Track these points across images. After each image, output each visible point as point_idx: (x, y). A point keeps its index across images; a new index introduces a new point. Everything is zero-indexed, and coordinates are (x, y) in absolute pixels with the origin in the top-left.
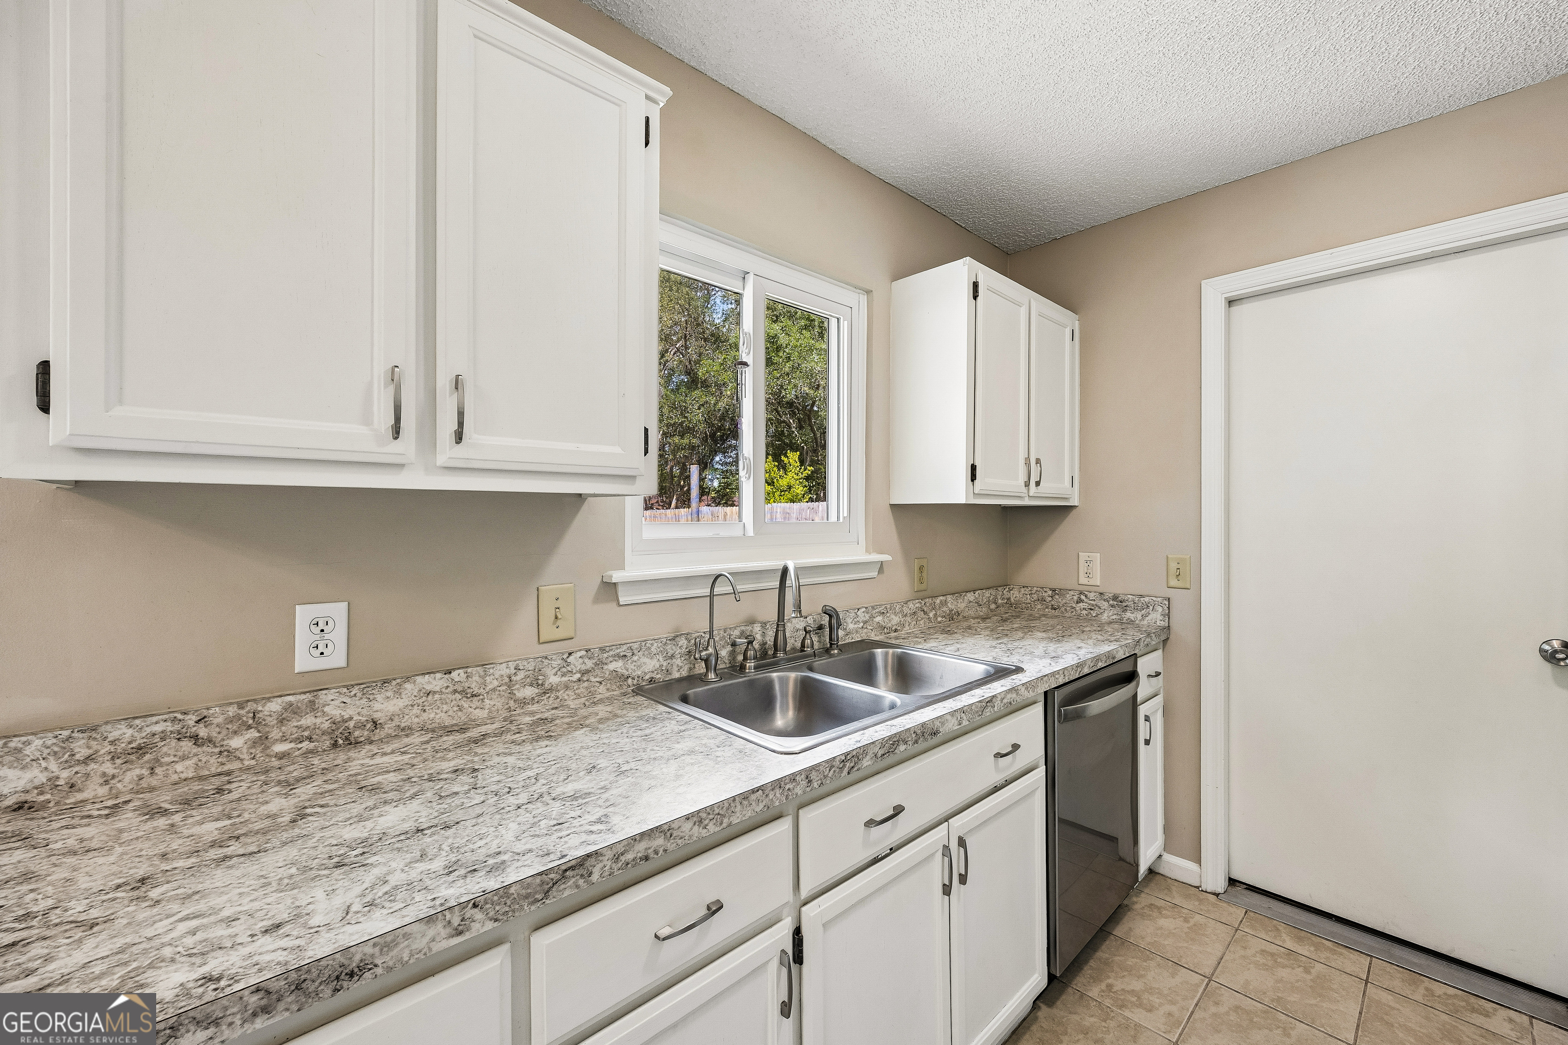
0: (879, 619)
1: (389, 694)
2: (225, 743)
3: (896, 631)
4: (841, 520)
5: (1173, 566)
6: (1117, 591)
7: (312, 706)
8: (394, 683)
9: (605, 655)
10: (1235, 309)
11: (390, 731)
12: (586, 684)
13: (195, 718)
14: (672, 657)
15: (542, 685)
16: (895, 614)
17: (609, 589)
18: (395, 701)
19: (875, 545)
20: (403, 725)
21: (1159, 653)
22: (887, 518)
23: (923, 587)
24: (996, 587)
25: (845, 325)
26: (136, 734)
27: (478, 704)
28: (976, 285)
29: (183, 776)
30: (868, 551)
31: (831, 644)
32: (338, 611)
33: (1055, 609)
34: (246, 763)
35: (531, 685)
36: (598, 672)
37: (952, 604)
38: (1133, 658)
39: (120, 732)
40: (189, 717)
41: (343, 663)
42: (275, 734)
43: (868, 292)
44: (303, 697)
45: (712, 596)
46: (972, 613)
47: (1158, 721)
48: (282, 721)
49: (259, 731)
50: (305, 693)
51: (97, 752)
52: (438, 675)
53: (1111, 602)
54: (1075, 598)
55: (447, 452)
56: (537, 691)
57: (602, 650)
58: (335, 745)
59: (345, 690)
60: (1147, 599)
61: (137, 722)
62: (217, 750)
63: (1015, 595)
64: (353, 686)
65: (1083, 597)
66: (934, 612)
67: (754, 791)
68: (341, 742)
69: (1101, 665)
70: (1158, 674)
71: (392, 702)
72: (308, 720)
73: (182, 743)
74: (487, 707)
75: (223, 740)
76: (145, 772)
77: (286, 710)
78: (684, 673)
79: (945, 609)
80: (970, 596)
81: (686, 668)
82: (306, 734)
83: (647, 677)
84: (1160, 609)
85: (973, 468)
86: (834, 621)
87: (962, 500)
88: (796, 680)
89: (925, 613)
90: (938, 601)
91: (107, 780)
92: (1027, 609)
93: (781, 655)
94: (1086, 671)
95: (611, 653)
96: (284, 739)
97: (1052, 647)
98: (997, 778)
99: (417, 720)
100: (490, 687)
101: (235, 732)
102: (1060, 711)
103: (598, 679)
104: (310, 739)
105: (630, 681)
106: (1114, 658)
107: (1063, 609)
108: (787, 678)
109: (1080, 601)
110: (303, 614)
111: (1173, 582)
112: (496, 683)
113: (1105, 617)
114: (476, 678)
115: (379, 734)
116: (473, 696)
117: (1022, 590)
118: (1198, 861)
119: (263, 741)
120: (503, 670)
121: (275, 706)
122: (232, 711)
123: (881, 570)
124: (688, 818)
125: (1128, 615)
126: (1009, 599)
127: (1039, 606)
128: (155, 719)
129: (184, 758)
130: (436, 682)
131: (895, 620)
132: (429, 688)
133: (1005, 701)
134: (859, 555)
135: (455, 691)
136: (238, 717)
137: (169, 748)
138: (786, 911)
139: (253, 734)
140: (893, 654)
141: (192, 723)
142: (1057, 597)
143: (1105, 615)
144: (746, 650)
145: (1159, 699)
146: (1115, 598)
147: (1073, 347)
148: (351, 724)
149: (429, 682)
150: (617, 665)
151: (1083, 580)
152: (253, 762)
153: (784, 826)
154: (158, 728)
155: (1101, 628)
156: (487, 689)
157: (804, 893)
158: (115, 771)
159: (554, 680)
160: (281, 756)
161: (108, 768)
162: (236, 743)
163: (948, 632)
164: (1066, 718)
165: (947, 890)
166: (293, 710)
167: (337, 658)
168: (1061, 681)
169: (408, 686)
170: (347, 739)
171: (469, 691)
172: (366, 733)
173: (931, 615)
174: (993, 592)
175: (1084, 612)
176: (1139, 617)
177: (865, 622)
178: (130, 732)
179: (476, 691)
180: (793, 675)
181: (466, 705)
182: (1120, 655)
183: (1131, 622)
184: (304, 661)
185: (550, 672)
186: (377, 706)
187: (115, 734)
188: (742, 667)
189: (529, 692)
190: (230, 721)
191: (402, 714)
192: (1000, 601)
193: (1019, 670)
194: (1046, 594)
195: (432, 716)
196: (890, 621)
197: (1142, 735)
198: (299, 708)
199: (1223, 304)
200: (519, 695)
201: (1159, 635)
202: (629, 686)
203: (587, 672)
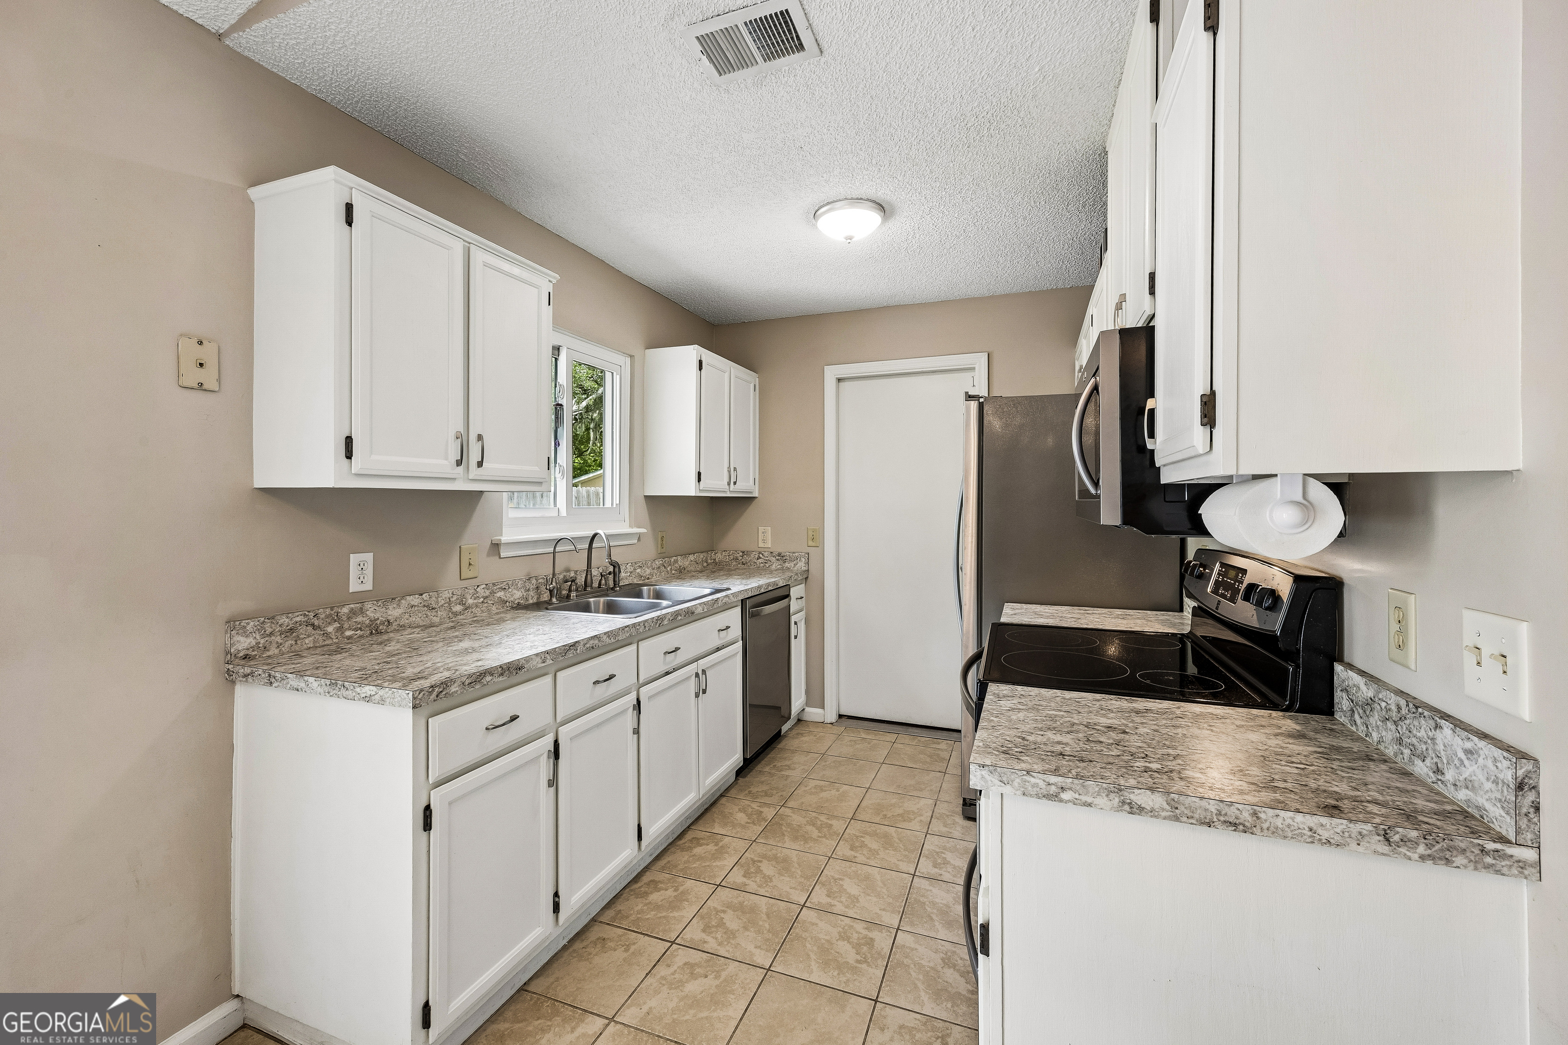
0: (639, 570)
1: (395, 606)
2: (325, 629)
3: (648, 579)
4: (615, 506)
5: (810, 533)
6: (780, 550)
7: (362, 611)
8: (397, 599)
9: (495, 588)
10: (841, 384)
11: (396, 627)
12: (486, 605)
13: (313, 615)
14: (529, 590)
15: (465, 604)
16: (648, 568)
17: (496, 547)
18: (397, 610)
19: (635, 523)
20: (401, 624)
21: (803, 585)
22: (642, 504)
23: (663, 550)
24: (707, 552)
25: (617, 378)
26: (290, 622)
27: (435, 614)
28: (701, 362)
29: (309, 646)
30: (631, 526)
31: (615, 584)
32: (369, 557)
33: (744, 564)
34: (334, 641)
35: (460, 604)
36: (491, 598)
37: (682, 562)
38: (788, 587)
39: (283, 620)
40: (311, 613)
41: (371, 588)
42: (346, 626)
43: (631, 356)
44: (358, 605)
45: (554, 553)
46: (692, 568)
47: (802, 625)
48: (349, 618)
49: (339, 624)
50: (358, 603)
51: (274, 630)
52: (417, 596)
53: (777, 558)
54: (756, 556)
55: (474, 472)
56: (462, 608)
57: (494, 584)
58: (371, 633)
59: (375, 602)
60: (796, 554)
61: (290, 615)
62: (322, 633)
63: (719, 557)
64: (379, 600)
65: (761, 556)
66: (670, 567)
67: (626, 627)
68: (374, 632)
69: (770, 588)
70: (802, 598)
71: (396, 611)
72: (360, 619)
73: (308, 628)
74: (439, 616)
75: (324, 627)
76: (293, 642)
77: (350, 612)
78: (535, 601)
79: (676, 565)
80: (692, 557)
81: (536, 597)
82: (359, 626)
83: (516, 602)
84: (804, 560)
85: (699, 474)
86: (617, 570)
87: (692, 493)
88: (604, 603)
89: (665, 567)
90: (673, 560)
91: (279, 645)
92: (727, 566)
93: (589, 589)
94: (763, 591)
95: (498, 586)
96: (349, 629)
97: (744, 581)
98: (718, 643)
99: (407, 621)
100: (440, 604)
101: (329, 623)
102: (749, 611)
103: (492, 602)
104: (360, 629)
105: (508, 603)
106: (777, 585)
107: (749, 564)
108: (599, 602)
109: (759, 558)
110: (354, 559)
111: (811, 543)
112: (443, 602)
113: (773, 567)
114: (434, 598)
115: (391, 628)
116: (433, 609)
117: (724, 553)
118: (823, 708)
119: (340, 629)
120: (447, 595)
121: (345, 610)
122: (328, 611)
123: (639, 540)
124: (605, 634)
125: (787, 564)
126: (715, 560)
127: (734, 563)
128: (297, 614)
129: (309, 636)
130: (415, 600)
131: (648, 571)
132: (412, 603)
133: (723, 601)
134: (625, 529)
135: (424, 606)
136: (331, 615)
137: (302, 630)
138: (633, 689)
139: (337, 625)
140: (653, 589)
141: (312, 617)
142: (745, 556)
143: (774, 565)
144: (571, 586)
145: (803, 614)
146: (779, 555)
147: (755, 395)
148: (378, 622)
149: (412, 600)
150: (500, 594)
151: (761, 545)
152: (337, 641)
153: (634, 647)
154: (298, 619)
155: (771, 572)
156: (439, 605)
157: (641, 680)
158: (282, 641)
159: (470, 601)
160: (349, 638)
161: (278, 639)
162: (330, 629)
163: (679, 578)
164: (753, 615)
165: (697, 695)
166: (353, 612)
167: (368, 586)
168: (750, 595)
169: (403, 601)
170: (377, 630)
171: (431, 606)
172: (385, 627)
173: (669, 569)
174: (705, 554)
175: (762, 565)
176: (793, 565)
177: (631, 573)
178: (287, 620)
179: (434, 606)
180: (602, 599)
181: (429, 614)
182: (781, 584)
183: (788, 569)
184: (354, 587)
185: (468, 597)
186: (390, 612)
187: (281, 622)
188: (568, 596)
189: (458, 608)
190: (327, 617)
191: (400, 617)
192: (709, 561)
193: (728, 589)
194: (738, 555)
195: (414, 619)
196: (645, 572)
197: (793, 632)
198: (356, 611)
199: (834, 381)
200: (454, 609)
201: (803, 575)
202: (507, 607)
203: (487, 597)
